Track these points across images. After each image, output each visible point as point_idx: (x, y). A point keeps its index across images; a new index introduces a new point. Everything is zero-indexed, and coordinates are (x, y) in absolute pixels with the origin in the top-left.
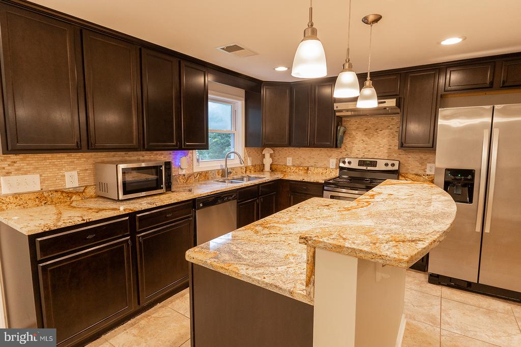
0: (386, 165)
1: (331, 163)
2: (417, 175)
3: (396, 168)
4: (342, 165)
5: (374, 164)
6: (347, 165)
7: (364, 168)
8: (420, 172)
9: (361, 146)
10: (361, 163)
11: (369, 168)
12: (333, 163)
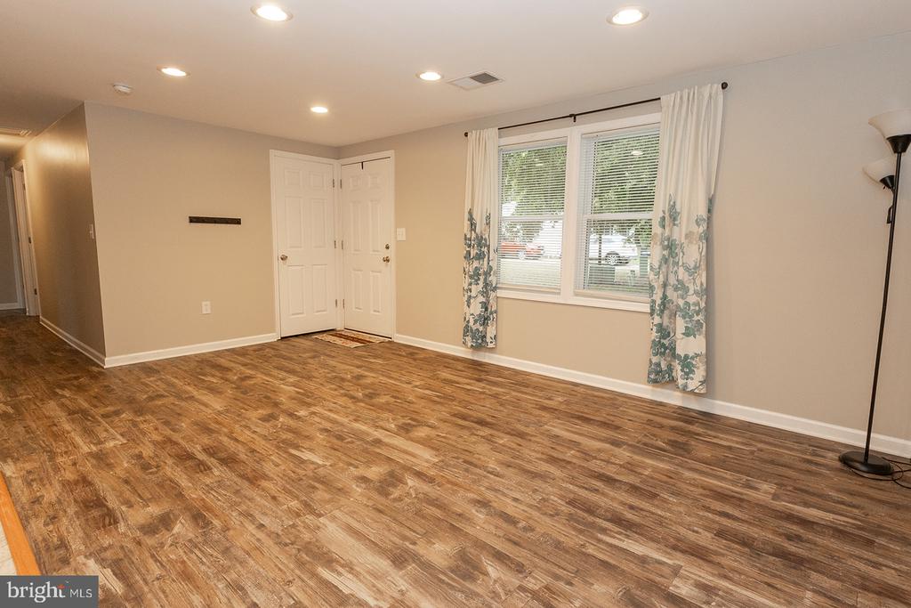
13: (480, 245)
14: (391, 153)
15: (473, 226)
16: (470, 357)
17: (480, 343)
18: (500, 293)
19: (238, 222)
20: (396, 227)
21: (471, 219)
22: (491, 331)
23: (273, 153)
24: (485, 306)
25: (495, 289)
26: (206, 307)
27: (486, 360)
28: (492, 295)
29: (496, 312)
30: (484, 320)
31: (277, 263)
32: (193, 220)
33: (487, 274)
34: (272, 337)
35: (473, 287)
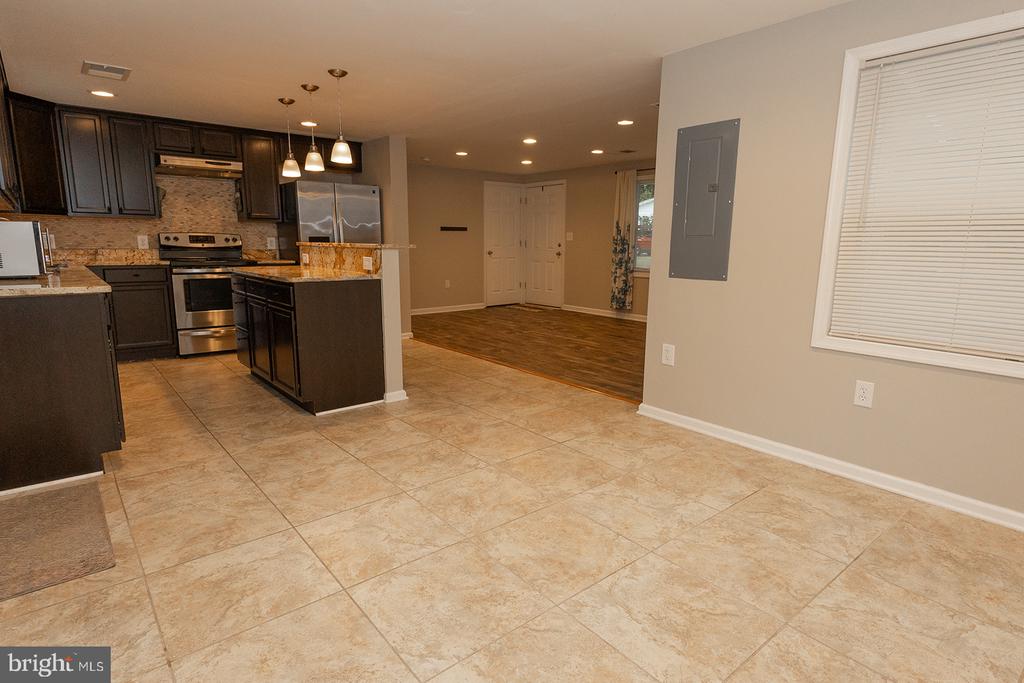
0: (227, 240)
1: (140, 242)
2: (259, 250)
3: (239, 243)
4: (163, 242)
5: (211, 239)
6: (172, 243)
7: (200, 245)
8: (261, 248)
9: (186, 216)
10: (194, 239)
11: (206, 245)
12: (143, 241)
13: (623, 244)
14: (564, 181)
15: (619, 232)
16: (615, 316)
17: (621, 306)
18: (636, 275)
19: (465, 229)
20: (566, 232)
21: (618, 227)
22: (629, 299)
23: (486, 182)
24: (625, 282)
25: (632, 271)
26: (448, 284)
27: (626, 318)
28: (630, 276)
29: (632, 286)
30: (624, 291)
31: (486, 256)
32: (443, 229)
33: (627, 262)
34: (481, 306)
35: (618, 271)
